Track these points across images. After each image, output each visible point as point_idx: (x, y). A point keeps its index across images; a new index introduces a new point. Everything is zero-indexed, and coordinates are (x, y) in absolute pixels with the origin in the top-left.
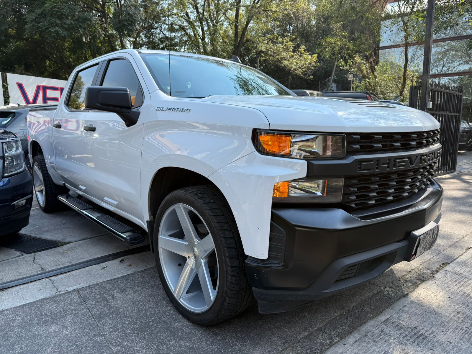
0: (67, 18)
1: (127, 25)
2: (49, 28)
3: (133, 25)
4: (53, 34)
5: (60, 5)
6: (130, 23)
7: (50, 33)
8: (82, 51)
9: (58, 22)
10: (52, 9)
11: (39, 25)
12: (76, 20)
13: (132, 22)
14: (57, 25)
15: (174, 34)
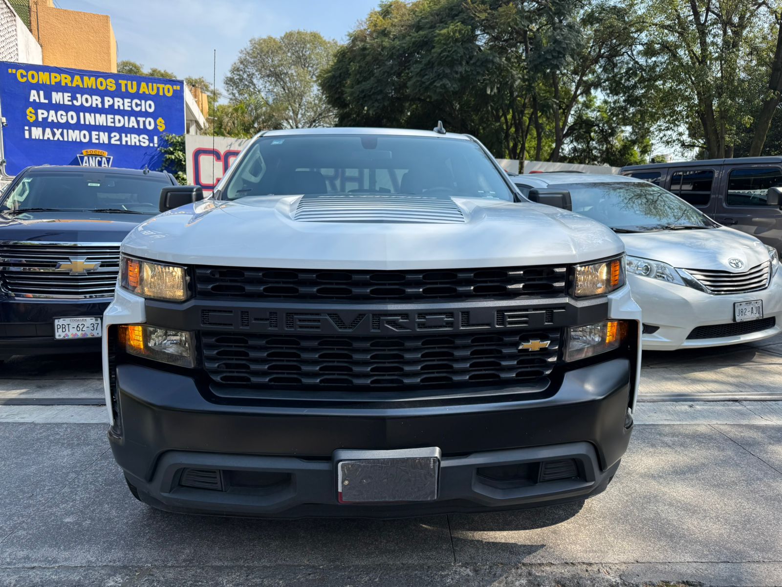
0: (461, 64)
1: (550, 59)
2: (434, 82)
3: (561, 57)
4: (438, 90)
5: (452, 47)
6: (555, 54)
7: (435, 89)
8: (488, 107)
9: (448, 71)
10: (440, 54)
11: (423, 80)
12: (474, 64)
13: (559, 52)
14: (446, 76)
15: (654, 59)
